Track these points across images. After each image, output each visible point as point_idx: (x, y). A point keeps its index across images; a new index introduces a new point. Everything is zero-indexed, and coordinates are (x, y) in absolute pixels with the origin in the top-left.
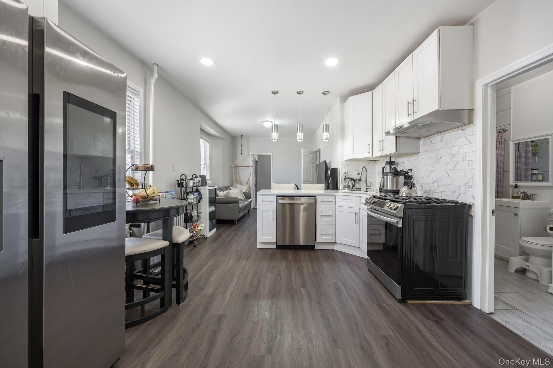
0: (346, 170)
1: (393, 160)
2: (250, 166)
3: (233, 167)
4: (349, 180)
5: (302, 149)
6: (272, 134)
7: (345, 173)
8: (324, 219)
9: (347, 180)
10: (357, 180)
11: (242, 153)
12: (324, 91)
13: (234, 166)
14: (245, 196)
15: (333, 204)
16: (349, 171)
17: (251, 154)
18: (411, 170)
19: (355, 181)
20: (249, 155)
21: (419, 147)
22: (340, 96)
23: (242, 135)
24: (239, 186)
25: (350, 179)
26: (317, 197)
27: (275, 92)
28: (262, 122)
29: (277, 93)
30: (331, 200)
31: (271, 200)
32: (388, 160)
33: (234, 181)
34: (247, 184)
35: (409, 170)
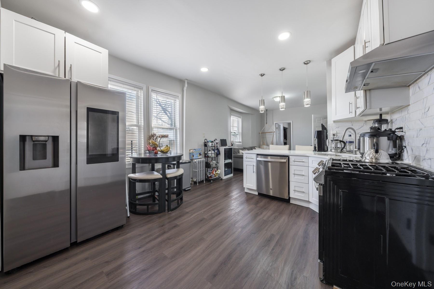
0: (335, 132)
1: (384, 117)
2: (272, 132)
3: (261, 133)
4: (336, 142)
5: (313, 115)
7: (334, 135)
8: (296, 177)
9: (335, 142)
10: (348, 142)
11: (266, 123)
13: (262, 132)
15: (306, 164)
16: (339, 133)
17: (275, 123)
18: (401, 128)
19: (345, 143)
20: (273, 123)
21: (408, 98)
22: (327, 61)
23: (267, 110)
25: (339, 141)
26: (290, 157)
27: (262, 75)
28: (273, 98)
29: (264, 75)
30: (304, 161)
31: (252, 157)
32: (378, 117)
33: (261, 143)
35: (397, 129)
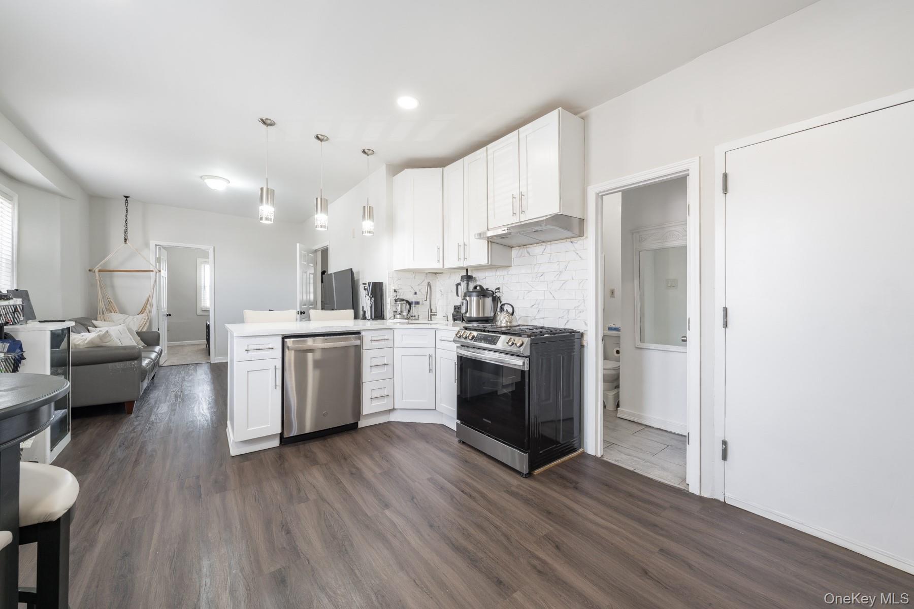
0: (396, 287)
1: (469, 274)
2: (152, 271)
3: (97, 270)
4: (402, 302)
5: (298, 244)
6: (261, 208)
7: (395, 291)
8: (375, 371)
9: (400, 303)
10: (414, 303)
11: (126, 240)
12: (365, 147)
13: (100, 268)
14: (142, 340)
15: (390, 344)
16: (401, 289)
17: (152, 243)
18: (498, 289)
19: (410, 304)
20: (147, 245)
21: (510, 258)
22: (386, 164)
23: (127, 197)
24: (116, 316)
25: (405, 302)
26: (363, 333)
27: (269, 122)
28: (201, 177)
29: (272, 124)
30: (386, 338)
31: (270, 346)
32: (464, 274)
33: (100, 305)
34: (141, 312)
35: (496, 289)
